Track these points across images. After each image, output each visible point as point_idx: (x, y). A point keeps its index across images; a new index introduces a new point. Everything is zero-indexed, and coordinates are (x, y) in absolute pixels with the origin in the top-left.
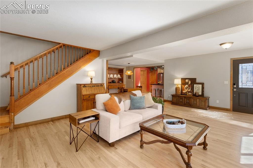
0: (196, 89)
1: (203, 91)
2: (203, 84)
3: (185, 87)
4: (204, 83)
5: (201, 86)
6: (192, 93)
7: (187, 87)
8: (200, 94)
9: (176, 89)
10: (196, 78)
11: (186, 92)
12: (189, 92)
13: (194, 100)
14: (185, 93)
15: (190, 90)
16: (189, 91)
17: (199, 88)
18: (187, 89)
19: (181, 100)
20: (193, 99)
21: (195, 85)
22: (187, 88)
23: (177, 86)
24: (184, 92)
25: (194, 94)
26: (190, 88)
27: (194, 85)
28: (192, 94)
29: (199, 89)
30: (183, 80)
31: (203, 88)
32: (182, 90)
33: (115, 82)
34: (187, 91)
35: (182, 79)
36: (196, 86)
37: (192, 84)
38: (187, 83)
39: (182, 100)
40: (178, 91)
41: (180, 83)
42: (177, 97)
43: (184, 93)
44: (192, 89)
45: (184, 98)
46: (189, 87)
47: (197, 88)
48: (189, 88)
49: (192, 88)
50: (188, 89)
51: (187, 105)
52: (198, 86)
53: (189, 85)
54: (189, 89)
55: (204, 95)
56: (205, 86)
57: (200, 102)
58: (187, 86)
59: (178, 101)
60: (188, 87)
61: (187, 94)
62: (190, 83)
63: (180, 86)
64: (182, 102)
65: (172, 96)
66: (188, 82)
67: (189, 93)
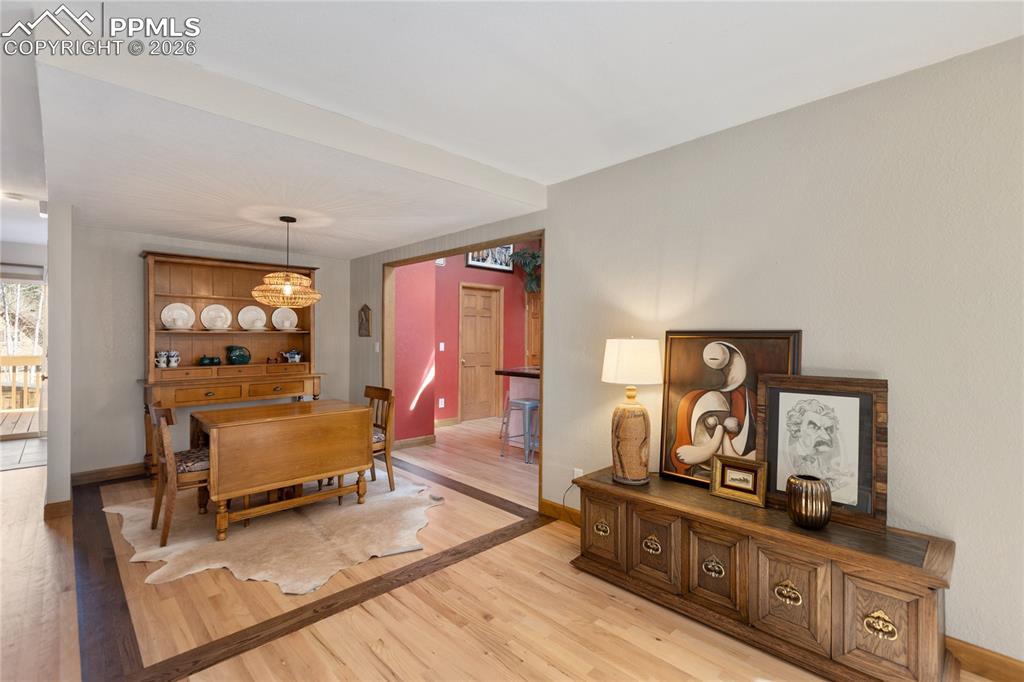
0: (794, 436)
1: (872, 471)
2: (871, 394)
3: (697, 414)
4: (884, 384)
5: (847, 409)
6: (762, 474)
7: (710, 414)
8: (847, 492)
9: (618, 426)
10: (797, 334)
11: (708, 462)
12: (729, 464)
13: (782, 568)
14: (694, 468)
15: (740, 441)
16: (729, 452)
17: (830, 429)
18: (711, 430)
19: (654, 545)
20: (774, 557)
21: (788, 401)
22: (711, 421)
23: (623, 404)
24: (688, 454)
25: (781, 486)
26: (740, 426)
27: (783, 396)
28: (762, 484)
29: (830, 443)
30: (683, 342)
31: (873, 435)
32: (669, 441)
33: (244, 360)
34: (715, 455)
35: (673, 337)
36: (802, 412)
37: (762, 391)
38: (715, 380)
39: (665, 540)
40: (630, 449)
41: (658, 378)
42: (622, 510)
43: (687, 471)
44: (760, 440)
45: (676, 527)
46: (730, 414)
47: (810, 436)
48: (731, 423)
49: (760, 429)
50: (719, 429)
51: (711, 606)
52: (824, 410)
53: (730, 397)
54: (733, 434)
55: (884, 513)
56: (898, 417)
57: (849, 609)
58: (711, 401)
59: (629, 548)
60: (721, 416)
61: (710, 476)
62: (738, 372)
63: (652, 404)
64: (661, 563)
65: (577, 491)
66: (724, 371)
67: (733, 475)
